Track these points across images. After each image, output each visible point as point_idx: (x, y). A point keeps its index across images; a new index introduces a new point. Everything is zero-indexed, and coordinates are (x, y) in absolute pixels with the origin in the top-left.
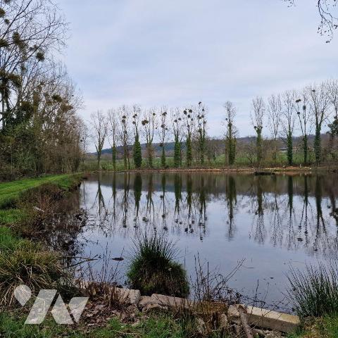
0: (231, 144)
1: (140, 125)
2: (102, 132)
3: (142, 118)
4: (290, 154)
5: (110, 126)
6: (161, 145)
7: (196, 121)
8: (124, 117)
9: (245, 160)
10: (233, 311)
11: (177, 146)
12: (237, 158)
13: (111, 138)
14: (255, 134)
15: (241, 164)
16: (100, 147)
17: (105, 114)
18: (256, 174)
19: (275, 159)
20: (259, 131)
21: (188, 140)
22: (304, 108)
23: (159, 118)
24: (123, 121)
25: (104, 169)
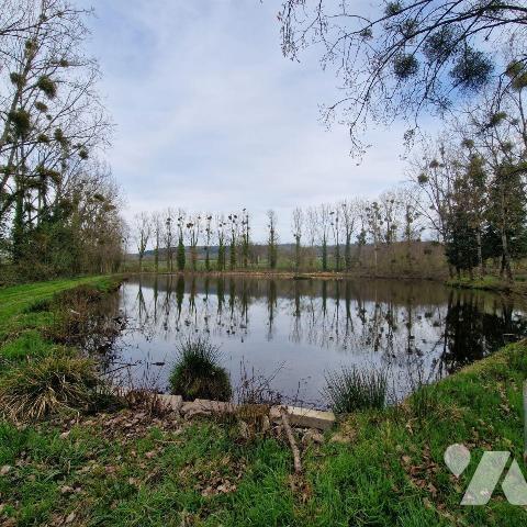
0: (272, 250)
1: (184, 228)
2: (146, 233)
3: (187, 222)
4: (324, 261)
5: (154, 228)
6: (206, 248)
7: (240, 227)
8: (169, 219)
9: (285, 265)
10: (275, 412)
11: (221, 250)
12: (278, 264)
13: (155, 239)
14: (295, 241)
15: (281, 269)
16: (143, 249)
17: (150, 215)
18: (295, 278)
19: (311, 264)
20: (298, 239)
21: (232, 245)
22: (337, 220)
23: (204, 222)
24: (168, 223)
25: (146, 270)
